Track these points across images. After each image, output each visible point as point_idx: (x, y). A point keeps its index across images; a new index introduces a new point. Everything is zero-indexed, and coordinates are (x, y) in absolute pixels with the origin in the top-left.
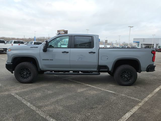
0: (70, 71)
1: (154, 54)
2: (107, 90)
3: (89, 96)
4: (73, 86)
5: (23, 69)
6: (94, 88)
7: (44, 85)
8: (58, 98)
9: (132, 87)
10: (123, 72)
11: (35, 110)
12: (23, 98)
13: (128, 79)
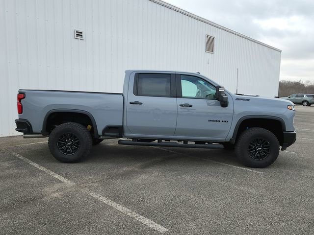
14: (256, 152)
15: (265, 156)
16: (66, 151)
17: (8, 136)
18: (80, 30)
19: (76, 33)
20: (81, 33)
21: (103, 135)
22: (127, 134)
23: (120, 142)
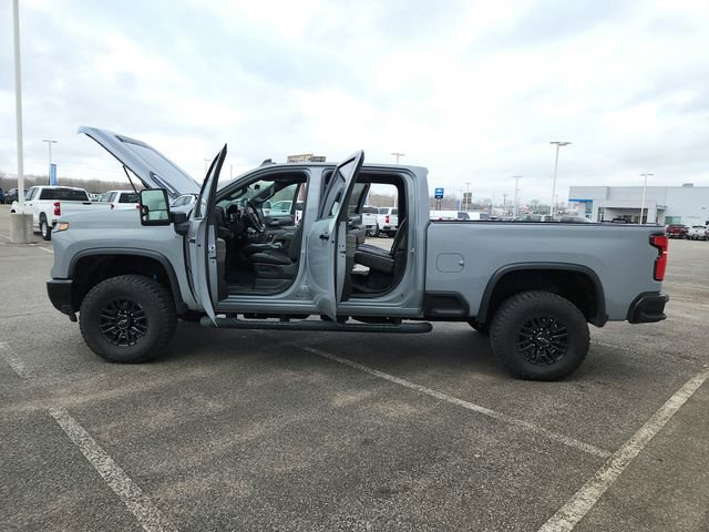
0: (308, 316)
1: (662, 248)
2: (460, 402)
3: (378, 429)
4: (317, 377)
5: (115, 303)
6: (405, 388)
7: (199, 372)
8: (244, 438)
9: (567, 388)
10: (529, 324)
11: (124, 496)
12: (91, 433)
13: (548, 354)
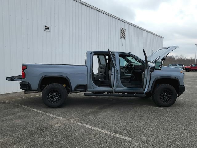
14: (164, 98)
15: (169, 100)
16: (52, 101)
17: (4, 93)
18: (47, 25)
19: (45, 27)
20: (48, 27)
21: (75, 90)
22: (89, 89)
23: (85, 94)
